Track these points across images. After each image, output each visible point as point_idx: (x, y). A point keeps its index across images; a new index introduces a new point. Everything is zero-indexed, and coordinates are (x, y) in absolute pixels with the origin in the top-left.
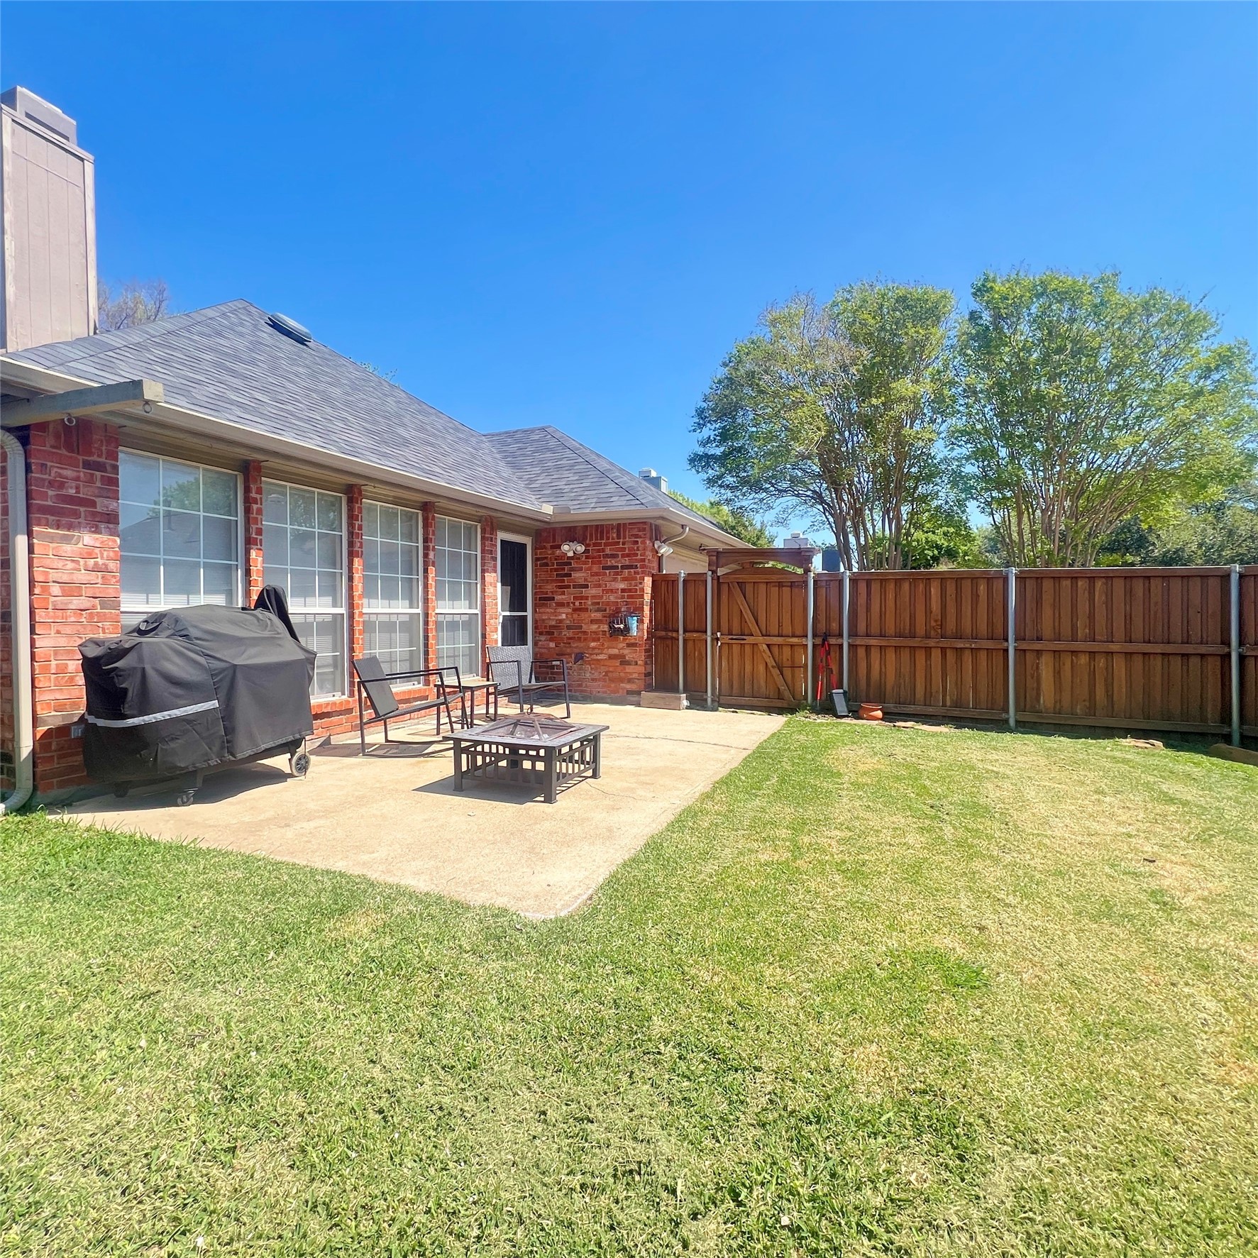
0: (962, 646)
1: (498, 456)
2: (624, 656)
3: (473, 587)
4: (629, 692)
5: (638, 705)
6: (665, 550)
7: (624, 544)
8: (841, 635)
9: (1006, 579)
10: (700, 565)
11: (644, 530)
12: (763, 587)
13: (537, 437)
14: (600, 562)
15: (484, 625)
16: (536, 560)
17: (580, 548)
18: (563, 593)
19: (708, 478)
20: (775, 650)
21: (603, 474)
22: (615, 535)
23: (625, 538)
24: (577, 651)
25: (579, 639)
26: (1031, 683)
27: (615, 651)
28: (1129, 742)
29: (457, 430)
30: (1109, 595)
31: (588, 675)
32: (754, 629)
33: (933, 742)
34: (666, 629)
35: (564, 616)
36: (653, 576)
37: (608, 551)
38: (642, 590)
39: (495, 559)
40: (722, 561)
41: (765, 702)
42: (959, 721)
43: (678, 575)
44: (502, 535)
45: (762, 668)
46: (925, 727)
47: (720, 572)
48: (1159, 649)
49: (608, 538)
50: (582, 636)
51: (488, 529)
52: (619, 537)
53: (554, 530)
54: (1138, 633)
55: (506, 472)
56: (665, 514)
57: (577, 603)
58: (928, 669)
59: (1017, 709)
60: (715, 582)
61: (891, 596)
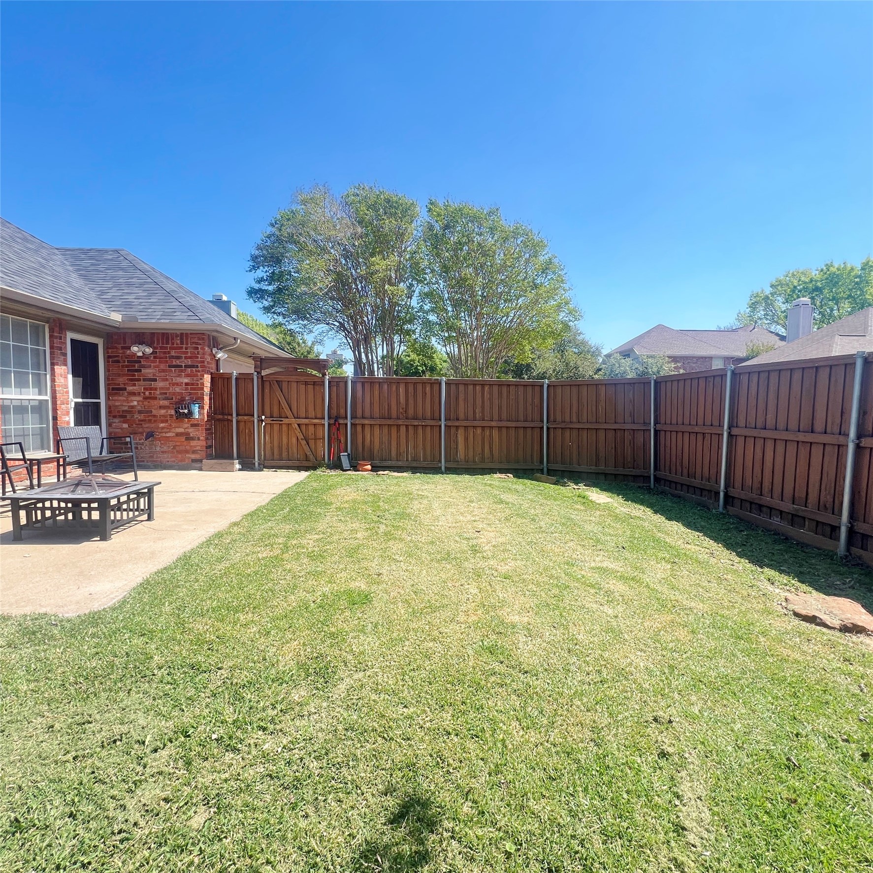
0: (417, 424)
1: (71, 268)
2: (189, 434)
3: (42, 377)
4: (194, 461)
5: (201, 469)
6: (220, 355)
7: (186, 348)
8: (346, 418)
9: (440, 384)
10: (248, 367)
11: (203, 339)
12: (294, 385)
13: (110, 257)
14: (167, 362)
15: (55, 410)
16: (108, 358)
17: (149, 350)
18: (134, 385)
19: (264, 307)
20: (303, 428)
21: (169, 294)
22: (179, 342)
23: (187, 344)
24: (149, 430)
25: (150, 421)
26: (453, 445)
27: (181, 430)
28: (498, 475)
29: (25, 239)
30: (491, 393)
31: (158, 449)
32: (289, 413)
33: (395, 481)
34: (223, 414)
35: (135, 403)
36: (211, 374)
37: (173, 353)
38: (203, 384)
39: (65, 355)
40: (264, 365)
41: (297, 463)
42: (414, 470)
43: (232, 374)
44: (70, 335)
45: (294, 440)
46: (396, 474)
47: (264, 373)
48: (513, 424)
49: (173, 344)
50: (153, 419)
51: (57, 329)
52: (182, 343)
53: (125, 334)
54: (504, 416)
55: (77, 281)
56: (218, 329)
57: (147, 393)
58: (398, 438)
59: (446, 462)
60: (260, 380)
61: (376, 393)
